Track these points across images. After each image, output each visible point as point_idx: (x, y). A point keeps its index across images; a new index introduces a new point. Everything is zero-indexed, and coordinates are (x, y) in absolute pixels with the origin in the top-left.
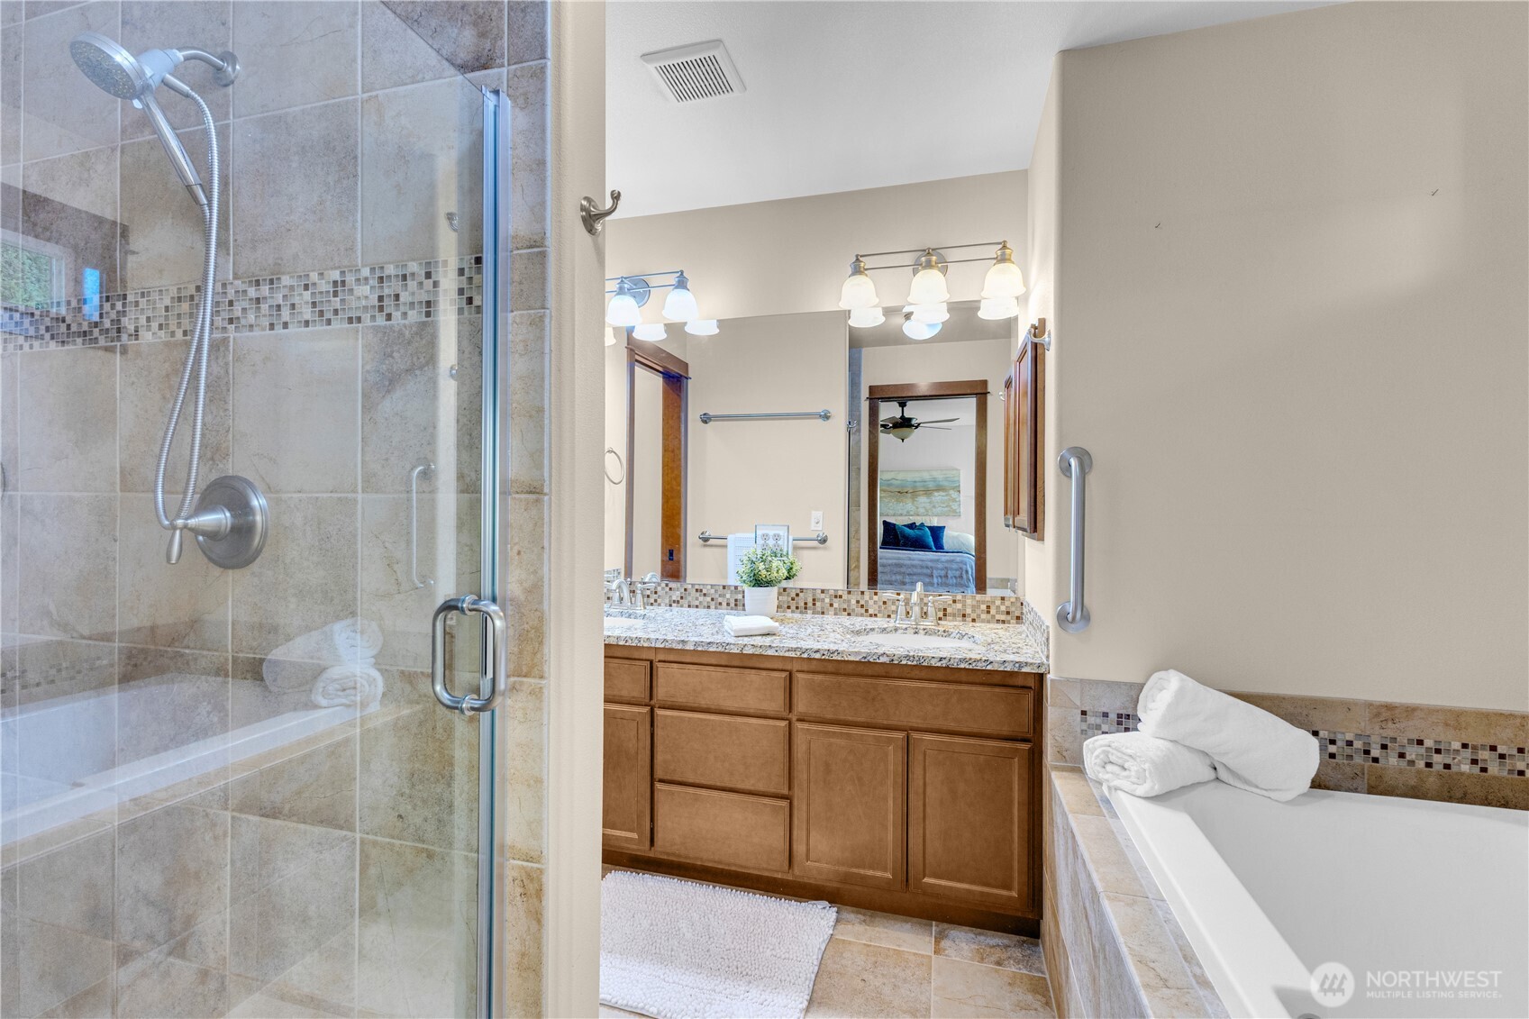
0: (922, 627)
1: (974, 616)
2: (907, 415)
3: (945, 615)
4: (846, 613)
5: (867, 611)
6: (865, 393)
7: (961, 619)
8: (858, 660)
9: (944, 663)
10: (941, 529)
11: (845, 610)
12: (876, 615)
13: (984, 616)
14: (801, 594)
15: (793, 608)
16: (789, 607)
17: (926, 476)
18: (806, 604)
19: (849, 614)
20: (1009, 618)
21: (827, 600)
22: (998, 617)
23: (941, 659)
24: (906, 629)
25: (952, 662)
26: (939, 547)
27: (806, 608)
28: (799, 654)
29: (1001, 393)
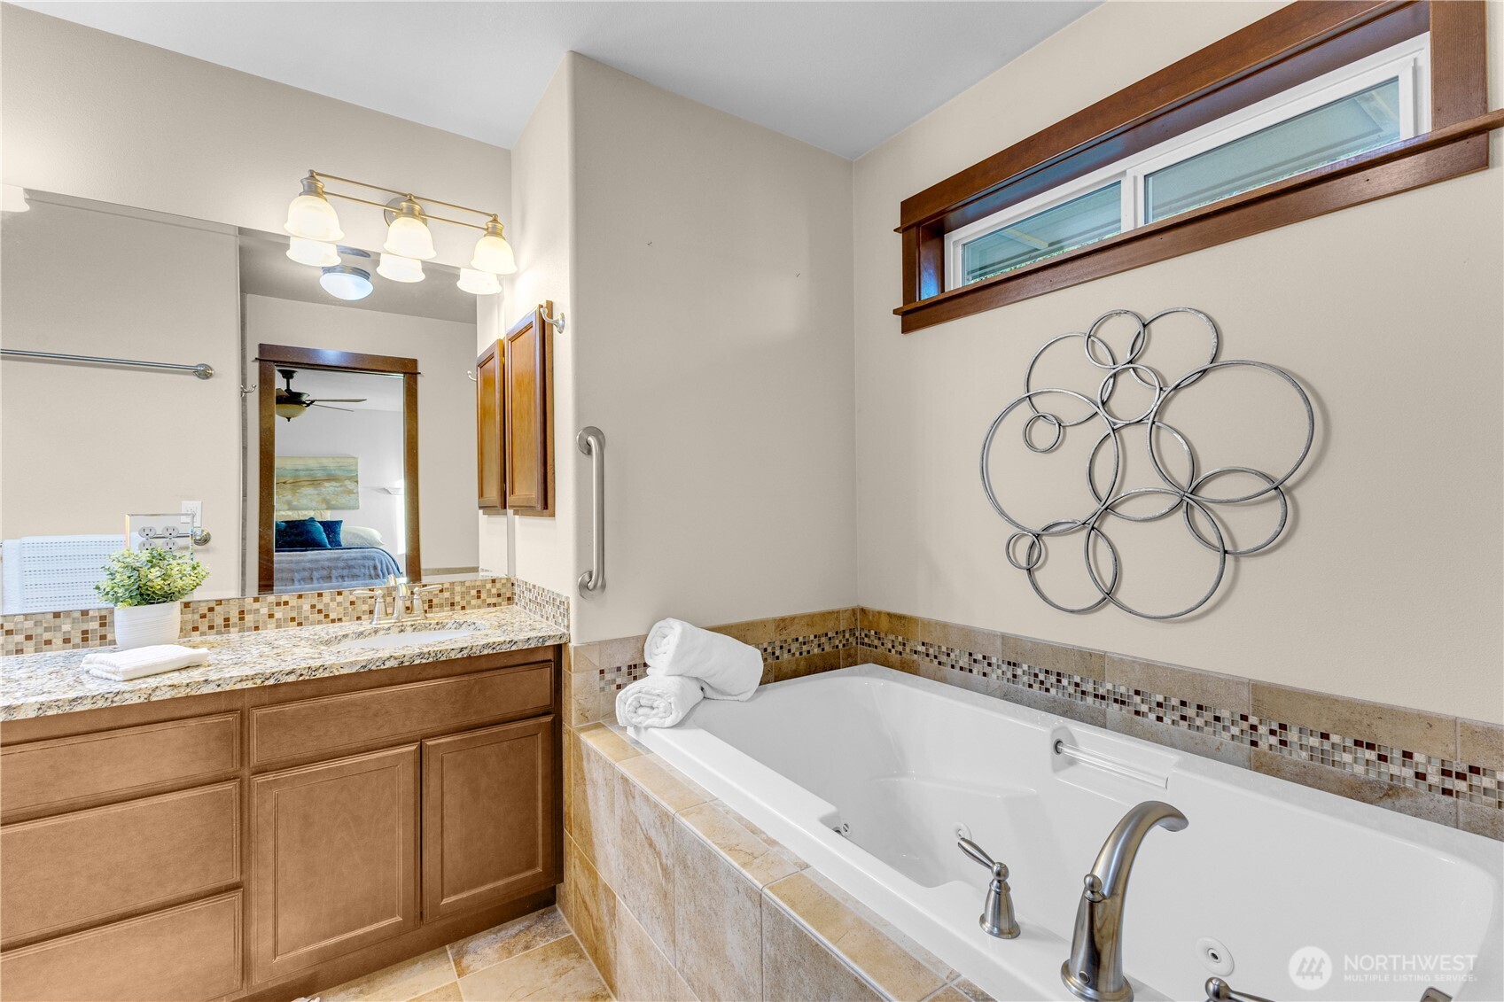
0: (409, 623)
1: (464, 603)
2: (294, 388)
3: (431, 607)
4: (295, 623)
5: (327, 616)
6: (253, 353)
7: (449, 608)
8: (354, 671)
9: (465, 653)
10: (338, 523)
11: (293, 619)
12: (340, 620)
13: (474, 602)
14: (218, 609)
15: (204, 627)
16: (195, 629)
17: (312, 464)
18: (227, 620)
19: (300, 624)
20: (500, 600)
21: (264, 611)
22: (489, 601)
23: (462, 650)
24: (389, 628)
25: (474, 650)
26: (335, 544)
27: (227, 626)
28: (259, 682)
29: (469, 372)
